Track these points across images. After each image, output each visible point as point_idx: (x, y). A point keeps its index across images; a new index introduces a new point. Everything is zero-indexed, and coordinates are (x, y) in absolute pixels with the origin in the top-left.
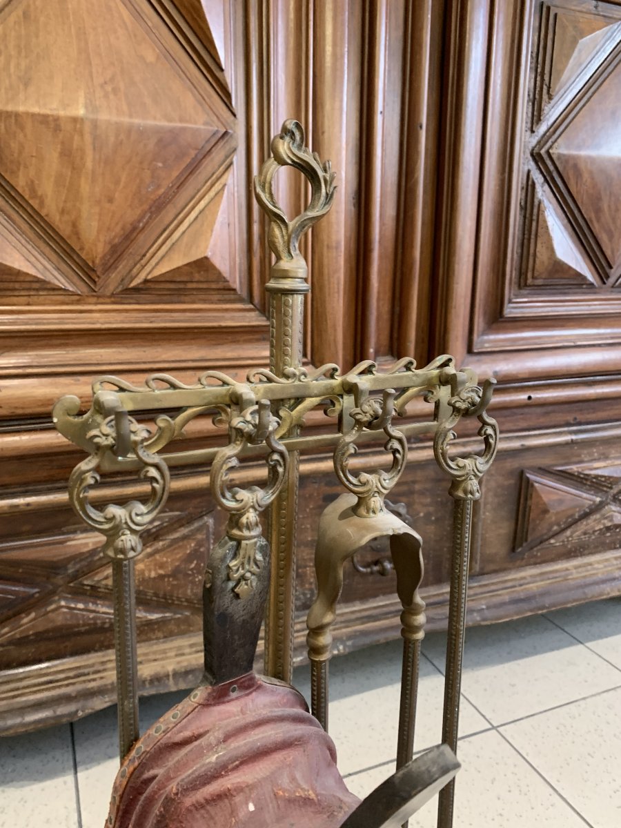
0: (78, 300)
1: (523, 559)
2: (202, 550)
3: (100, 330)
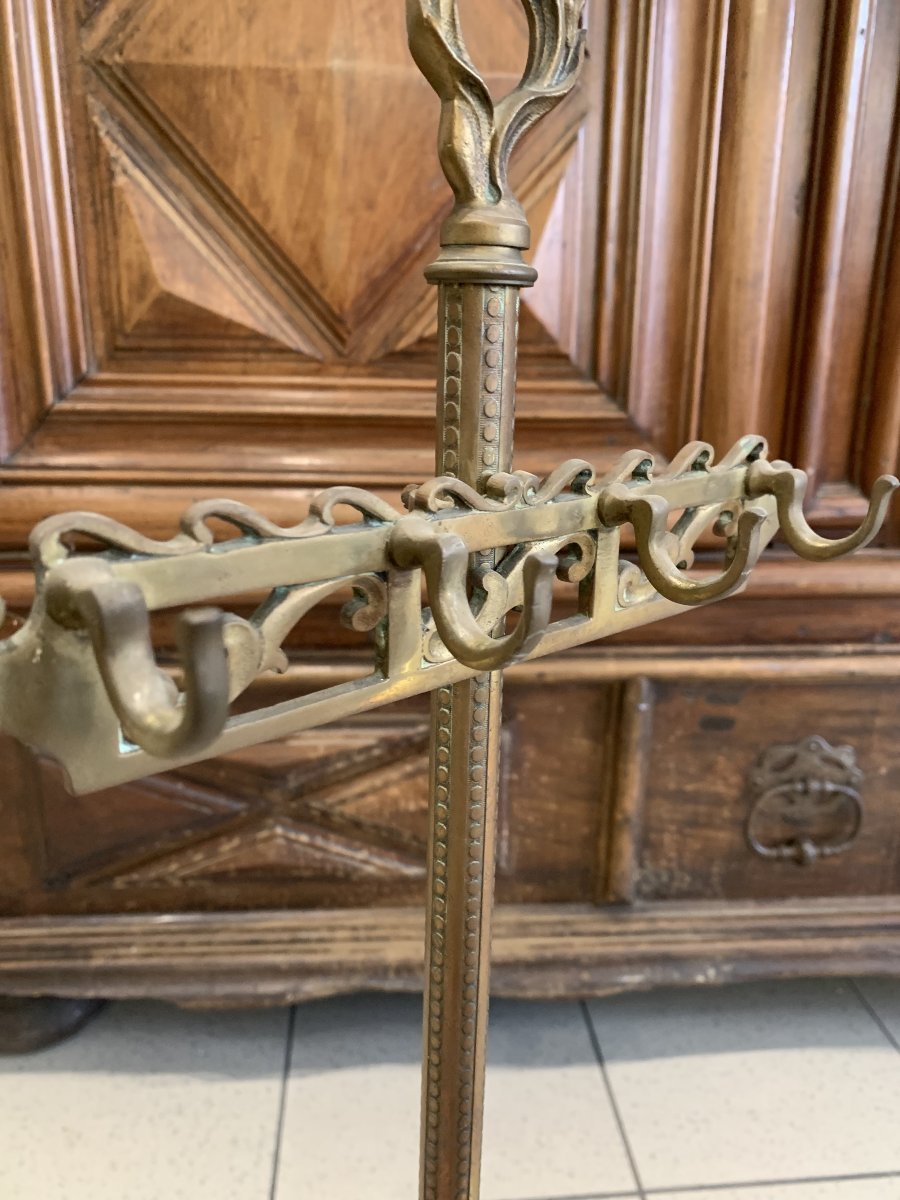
0: (319, 368)
3: (348, 419)
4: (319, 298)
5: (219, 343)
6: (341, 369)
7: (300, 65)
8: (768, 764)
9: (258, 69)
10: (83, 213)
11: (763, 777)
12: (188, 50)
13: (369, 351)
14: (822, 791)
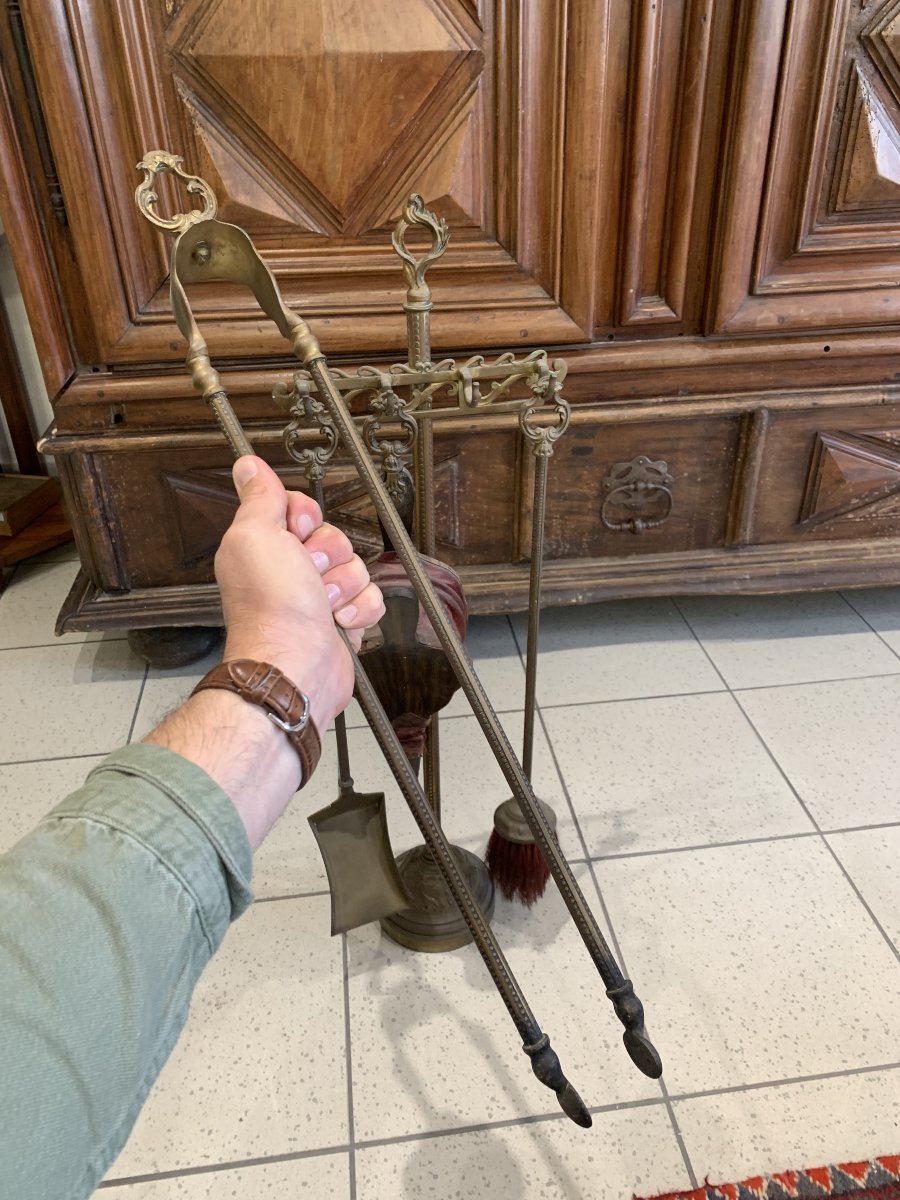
0: (327, 242)
1: (810, 532)
2: (446, 492)
3: (347, 273)
4: (325, 199)
5: (267, 230)
6: (341, 241)
7: (305, 53)
8: (613, 474)
9: (279, 57)
11: (611, 482)
12: (235, 46)
13: (357, 229)
14: (646, 488)
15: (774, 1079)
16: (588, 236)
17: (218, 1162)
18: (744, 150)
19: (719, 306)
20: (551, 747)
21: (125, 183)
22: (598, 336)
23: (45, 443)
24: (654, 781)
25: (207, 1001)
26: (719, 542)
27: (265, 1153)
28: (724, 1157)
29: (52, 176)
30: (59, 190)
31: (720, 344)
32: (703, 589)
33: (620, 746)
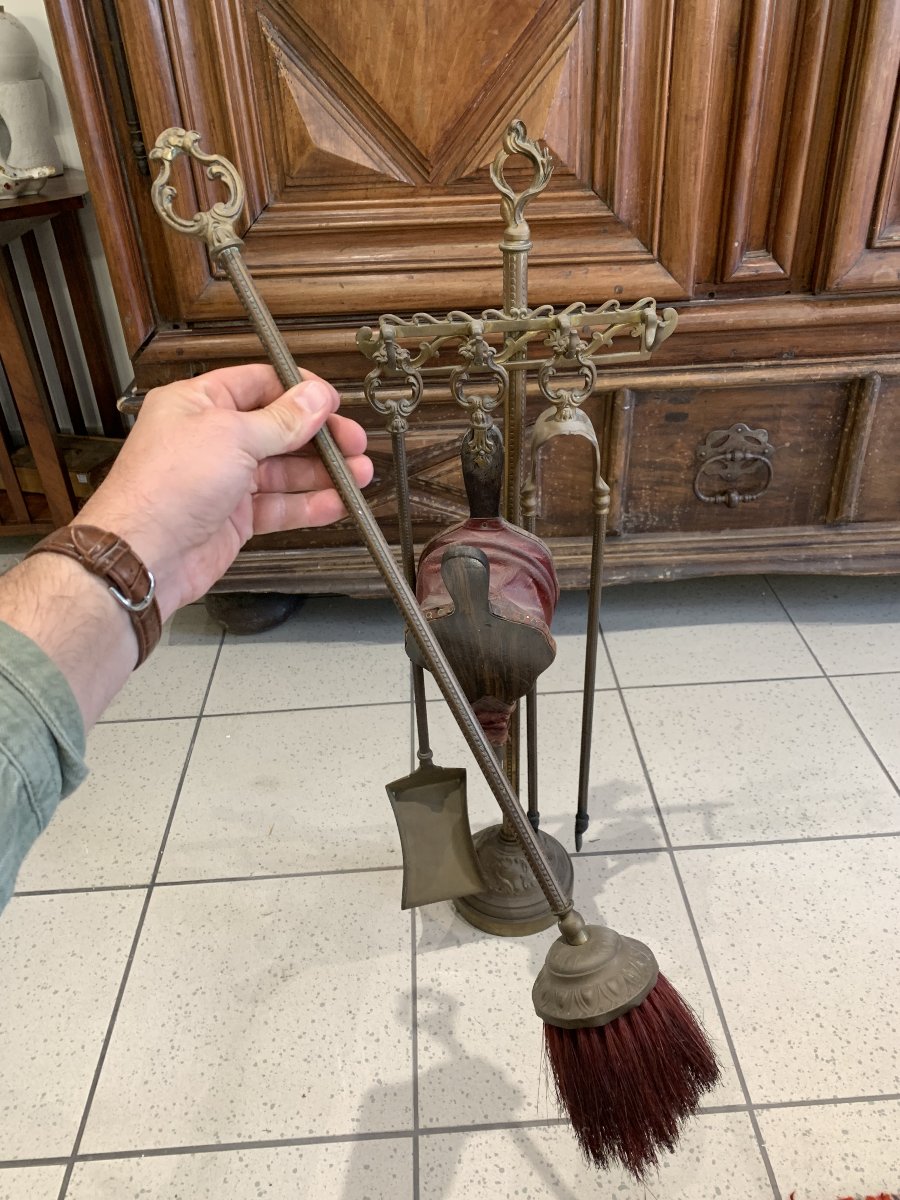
0: (414, 192)
3: (433, 225)
4: (412, 145)
5: (351, 179)
6: (428, 191)
8: (709, 443)
10: (259, 94)
11: (706, 451)
13: (445, 178)
14: (744, 459)
15: (868, 1094)
16: (691, 184)
17: (280, 1138)
18: (869, 85)
19: (833, 260)
20: (633, 730)
21: (208, 129)
22: (698, 294)
23: (126, 401)
24: (742, 769)
25: (273, 972)
26: (821, 518)
27: (328, 1132)
28: (811, 1174)
29: (134, 123)
30: (141, 139)
31: (831, 303)
32: (801, 568)
33: (707, 731)
